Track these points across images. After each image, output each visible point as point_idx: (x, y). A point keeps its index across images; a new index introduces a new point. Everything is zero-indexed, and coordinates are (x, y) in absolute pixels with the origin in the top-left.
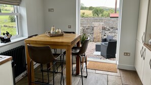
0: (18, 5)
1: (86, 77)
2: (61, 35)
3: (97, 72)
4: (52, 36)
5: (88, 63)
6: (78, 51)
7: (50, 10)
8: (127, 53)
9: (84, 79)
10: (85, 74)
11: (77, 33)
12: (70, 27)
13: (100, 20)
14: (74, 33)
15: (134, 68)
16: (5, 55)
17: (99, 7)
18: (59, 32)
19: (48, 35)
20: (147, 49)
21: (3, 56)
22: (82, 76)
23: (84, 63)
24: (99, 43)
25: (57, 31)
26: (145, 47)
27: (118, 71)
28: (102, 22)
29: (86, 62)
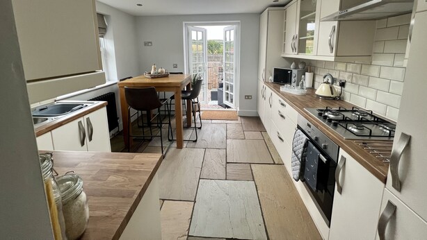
0: (102, 37)
1: (200, 128)
2: (166, 76)
3: (213, 121)
4: (154, 77)
5: (201, 112)
6: (189, 95)
7: (146, 44)
8: (248, 96)
9: (198, 130)
10: (198, 126)
11: (185, 73)
12: (175, 66)
13: (215, 58)
14: (182, 73)
15: (257, 113)
16: (97, 100)
17: (214, 41)
18: (162, 72)
19: (147, 76)
20: (267, 87)
21: (95, 102)
22: (195, 127)
23: (197, 114)
24: (216, 90)
25: (160, 71)
26: (265, 86)
27: (239, 118)
28: (219, 61)
29: (199, 111)
